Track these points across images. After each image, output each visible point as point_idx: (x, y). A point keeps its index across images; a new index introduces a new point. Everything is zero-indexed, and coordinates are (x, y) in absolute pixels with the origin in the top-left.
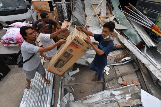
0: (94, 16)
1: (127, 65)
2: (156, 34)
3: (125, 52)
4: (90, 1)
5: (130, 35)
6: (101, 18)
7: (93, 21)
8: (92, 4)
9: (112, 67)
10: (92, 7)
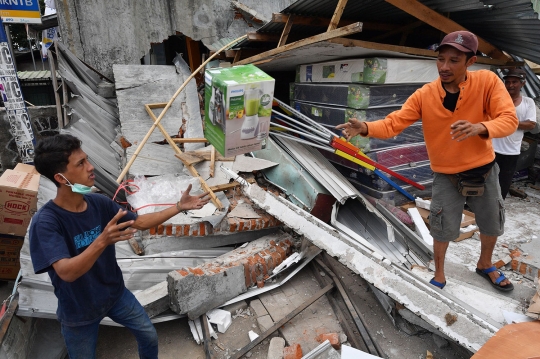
0: (161, 143)
1: (296, 287)
2: (364, 168)
3: (283, 240)
4: (139, 98)
5: (290, 182)
6: (186, 145)
7: (159, 158)
8: (147, 105)
9: (244, 308)
10: (148, 114)
